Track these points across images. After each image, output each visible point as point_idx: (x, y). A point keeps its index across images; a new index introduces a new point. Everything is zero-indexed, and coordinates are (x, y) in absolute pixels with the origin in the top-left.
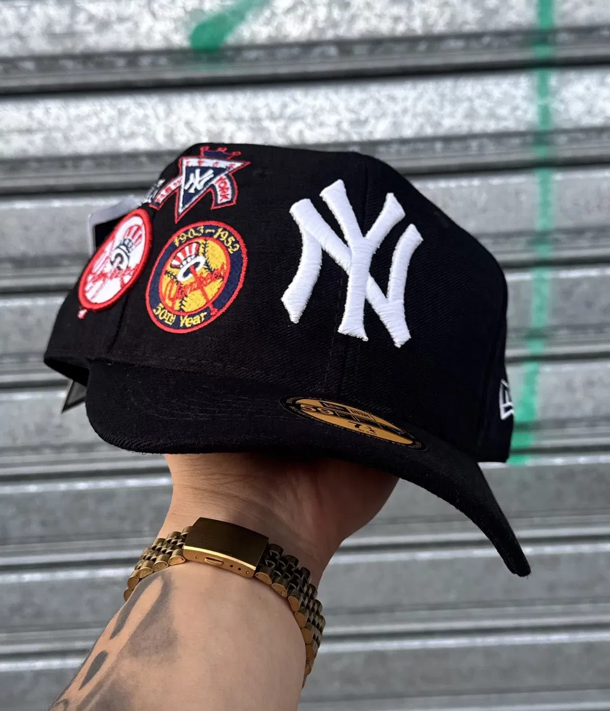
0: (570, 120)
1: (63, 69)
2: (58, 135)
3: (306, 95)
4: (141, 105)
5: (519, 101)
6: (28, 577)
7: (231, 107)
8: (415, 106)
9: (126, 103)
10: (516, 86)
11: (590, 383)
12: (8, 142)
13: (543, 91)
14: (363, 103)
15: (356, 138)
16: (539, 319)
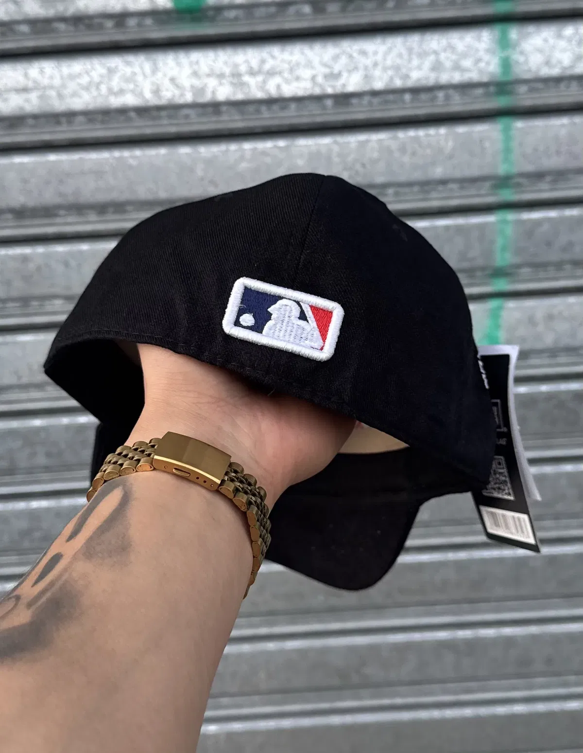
0: (530, 70)
1: (53, 31)
2: (53, 93)
3: (283, 51)
4: (128, 64)
5: (482, 54)
6: (35, 504)
7: (212, 63)
8: (385, 59)
9: (115, 61)
10: (479, 39)
11: (550, 317)
12: (6, 100)
13: (504, 43)
14: (336, 58)
15: (330, 91)
16: (503, 258)
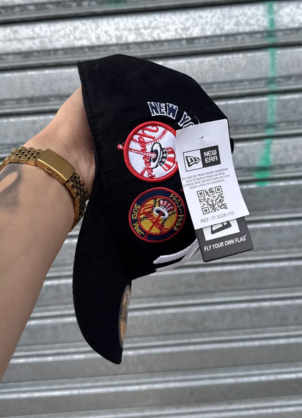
0: (284, 25)
1: (47, 9)
2: (47, 40)
3: (160, 17)
4: (84, 24)
5: (260, 17)
7: (125, 23)
8: (211, 20)
9: (77, 23)
10: (258, 10)
11: (295, 148)
12: (23, 44)
13: (271, 11)
14: (187, 20)
15: (184, 36)
16: (271, 119)
